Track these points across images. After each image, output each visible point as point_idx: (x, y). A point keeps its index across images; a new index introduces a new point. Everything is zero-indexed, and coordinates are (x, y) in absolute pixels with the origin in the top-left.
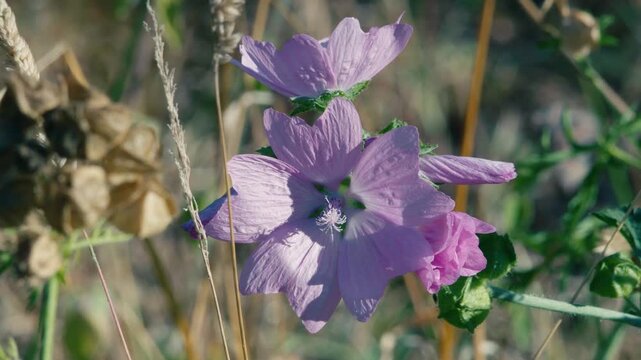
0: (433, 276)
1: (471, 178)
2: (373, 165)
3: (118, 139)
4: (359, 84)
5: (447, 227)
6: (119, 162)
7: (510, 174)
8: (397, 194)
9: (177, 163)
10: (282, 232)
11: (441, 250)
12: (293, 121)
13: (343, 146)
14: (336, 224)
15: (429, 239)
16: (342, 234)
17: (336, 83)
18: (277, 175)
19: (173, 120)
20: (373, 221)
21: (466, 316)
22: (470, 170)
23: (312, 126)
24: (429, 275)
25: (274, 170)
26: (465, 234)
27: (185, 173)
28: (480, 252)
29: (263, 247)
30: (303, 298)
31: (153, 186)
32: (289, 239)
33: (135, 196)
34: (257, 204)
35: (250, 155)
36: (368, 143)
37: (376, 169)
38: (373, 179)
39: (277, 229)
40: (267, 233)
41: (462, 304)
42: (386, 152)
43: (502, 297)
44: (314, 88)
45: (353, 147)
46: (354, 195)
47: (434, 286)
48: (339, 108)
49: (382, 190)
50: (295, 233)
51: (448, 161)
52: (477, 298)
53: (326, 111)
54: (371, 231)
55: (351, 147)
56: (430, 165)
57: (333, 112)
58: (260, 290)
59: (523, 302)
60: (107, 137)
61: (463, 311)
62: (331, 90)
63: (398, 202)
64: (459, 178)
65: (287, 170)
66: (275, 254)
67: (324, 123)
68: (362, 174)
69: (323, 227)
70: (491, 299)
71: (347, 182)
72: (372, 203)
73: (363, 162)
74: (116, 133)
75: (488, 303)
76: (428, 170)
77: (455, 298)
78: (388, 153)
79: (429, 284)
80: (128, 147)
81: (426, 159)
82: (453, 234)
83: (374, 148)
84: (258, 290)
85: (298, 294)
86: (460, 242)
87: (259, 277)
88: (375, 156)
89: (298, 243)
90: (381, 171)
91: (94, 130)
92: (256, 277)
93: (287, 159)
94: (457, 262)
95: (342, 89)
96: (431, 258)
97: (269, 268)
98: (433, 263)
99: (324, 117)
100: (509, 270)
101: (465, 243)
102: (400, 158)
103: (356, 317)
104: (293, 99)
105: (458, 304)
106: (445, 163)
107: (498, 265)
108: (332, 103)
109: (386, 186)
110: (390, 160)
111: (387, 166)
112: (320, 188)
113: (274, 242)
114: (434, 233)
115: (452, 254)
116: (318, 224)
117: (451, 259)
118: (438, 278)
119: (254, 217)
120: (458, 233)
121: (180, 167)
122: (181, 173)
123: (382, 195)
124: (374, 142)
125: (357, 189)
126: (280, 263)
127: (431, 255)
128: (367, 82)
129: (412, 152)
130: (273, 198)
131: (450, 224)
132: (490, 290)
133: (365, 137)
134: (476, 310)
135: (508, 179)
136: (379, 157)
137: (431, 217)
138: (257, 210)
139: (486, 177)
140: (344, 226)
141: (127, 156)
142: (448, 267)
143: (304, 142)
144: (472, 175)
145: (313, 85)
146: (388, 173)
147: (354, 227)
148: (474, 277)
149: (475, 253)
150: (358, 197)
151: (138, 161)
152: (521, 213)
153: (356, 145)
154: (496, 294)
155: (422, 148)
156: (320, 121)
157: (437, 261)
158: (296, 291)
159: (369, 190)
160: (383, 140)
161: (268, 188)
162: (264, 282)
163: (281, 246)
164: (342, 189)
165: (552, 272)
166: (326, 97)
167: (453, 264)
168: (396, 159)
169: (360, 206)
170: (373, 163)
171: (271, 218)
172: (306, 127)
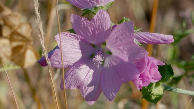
0: (140, 82)
1: (155, 42)
2: (115, 37)
3: (15, 28)
4: (109, 3)
5: (145, 62)
6: (15, 37)
7: (171, 40)
8: (125, 49)
9: (39, 36)
10: (77, 65)
11: (143, 72)
12: (83, 19)
13: (103, 29)
14: (100, 61)
15: (138, 68)
16: (103, 65)
17: (100, 3)
18: (76, 40)
19: (38, 18)
20: (115, 60)
21: (153, 98)
22: (155, 38)
23: (90, 21)
24: (138, 82)
25: (75, 39)
26: (153, 66)
27: (42, 39)
28: (159, 73)
29: (70, 70)
30: (87, 91)
31: (30, 47)
32: (81, 67)
33: (22, 51)
34: (68, 53)
35: (65, 33)
36: (113, 27)
37: (116, 38)
38: (115, 43)
39: (76, 63)
40: (71, 65)
41: (152, 93)
42: (121, 31)
43: (168, 89)
44: (91, 5)
45: (107, 29)
46: (107, 48)
47: (140, 87)
48: (101, 14)
49: (119, 47)
50: (83, 64)
51: (146, 35)
52: (158, 91)
53: (96, 15)
54: (115, 64)
55: (106, 29)
56: (139, 36)
57: (99, 15)
58: (69, 88)
59: (177, 92)
60: (11, 27)
61: (152, 96)
62: (98, 6)
63: (125, 52)
64: (151, 42)
65: (80, 39)
66: (75, 73)
67: (95, 20)
68: (111, 40)
69: (94, 62)
70: (164, 90)
71: (105, 44)
72: (115, 52)
73: (111, 36)
74: (14, 25)
75: (162, 92)
76: (138, 38)
77: (149, 90)
78: (121, 32)
79: (138, 86)
80: (19, 31)
81: (137, 33)
82: (148, 66)
83: (116, 30)
84: (68, 88)
85: (84, 89)
86: (151, 69)
87: (68, 82)
88: (116, 33)
89: (85, 68)
90: (118, 39)
91: (6, 24)
92: (67, 82)
93: (80, 34)
94: (150, 77)
95: (102, 5)
96: (139, 75)
97: (73, 79)
98: (139, 77)
99: (95, 17)
100: (171, 79)
101: (153, 69)
102: (126, 34)
103: (108, 99)
104: (82, 9)
105: (150, 93)
106: (145, 36)
107: (167, 77)
108: (99, 11)
109: (120, 45)
110: (122, 35)
111: (121, 37)
112: (94, 46)
113: (75, 68)
114: (140, 65)
115: (147, 74)
116: (93, 61)
117: (147, 76)
118: (141, 83)
119: (66, 58)
120: (150, 65)
121: (40, 37)
122: (41, 39)
123: (119, 49)
124: (116, 27)
125: (109, 46)
126: (77, 77)
127: (139, 74)
128: (113, 2)
129: (131, 31)
130: (74, 50)
131: (146, 62)
132: (163, 86)
133: (112, 25)
134: (157, 95)
135: (171, 42)
136: (118, 34)
137: (139, 58)
138: (68, 55)
139: (161, 41)
140: (103, 62)
141: (19, 35)
142: (146, 79)
143: (87, 27)
144: (156, 40)
145: (91, 4)
146: (121, 40)
147: (108, 62)
148: (156, 83)
149: (157, 73)
150: (109, 50)
151: (24, 37)
152: (174, 53)
153: (108, 28)
154: (166, 89)
155: (136, 29)
156: (94, 19)
157: (141, 76)
158: (83, 88)
159: (114, 47)
160: (119, 26)
161: (73, 46)
162: (71, 85)
163: (77, 70)
164: (103, 46)
165: (188, 77)
166: (96, 8)
167: (148, 77)
168: (125, 35)
169: (110, 53)
170: (115, 36)
171: (74, 58)
172: (88, 21)
